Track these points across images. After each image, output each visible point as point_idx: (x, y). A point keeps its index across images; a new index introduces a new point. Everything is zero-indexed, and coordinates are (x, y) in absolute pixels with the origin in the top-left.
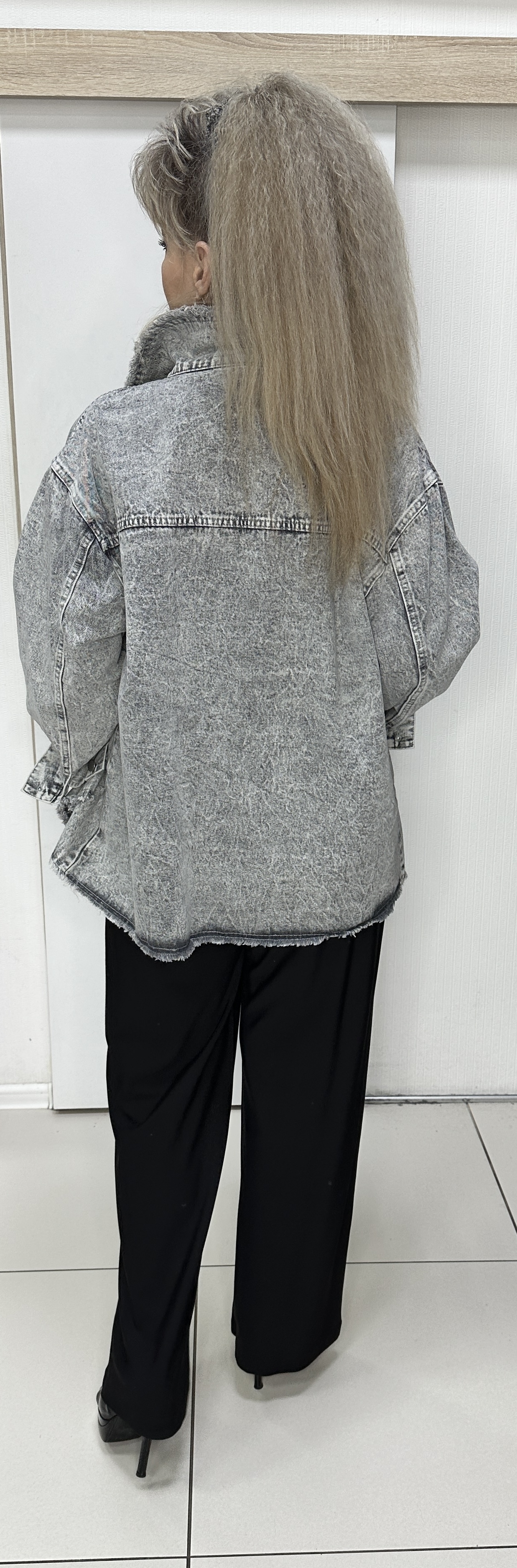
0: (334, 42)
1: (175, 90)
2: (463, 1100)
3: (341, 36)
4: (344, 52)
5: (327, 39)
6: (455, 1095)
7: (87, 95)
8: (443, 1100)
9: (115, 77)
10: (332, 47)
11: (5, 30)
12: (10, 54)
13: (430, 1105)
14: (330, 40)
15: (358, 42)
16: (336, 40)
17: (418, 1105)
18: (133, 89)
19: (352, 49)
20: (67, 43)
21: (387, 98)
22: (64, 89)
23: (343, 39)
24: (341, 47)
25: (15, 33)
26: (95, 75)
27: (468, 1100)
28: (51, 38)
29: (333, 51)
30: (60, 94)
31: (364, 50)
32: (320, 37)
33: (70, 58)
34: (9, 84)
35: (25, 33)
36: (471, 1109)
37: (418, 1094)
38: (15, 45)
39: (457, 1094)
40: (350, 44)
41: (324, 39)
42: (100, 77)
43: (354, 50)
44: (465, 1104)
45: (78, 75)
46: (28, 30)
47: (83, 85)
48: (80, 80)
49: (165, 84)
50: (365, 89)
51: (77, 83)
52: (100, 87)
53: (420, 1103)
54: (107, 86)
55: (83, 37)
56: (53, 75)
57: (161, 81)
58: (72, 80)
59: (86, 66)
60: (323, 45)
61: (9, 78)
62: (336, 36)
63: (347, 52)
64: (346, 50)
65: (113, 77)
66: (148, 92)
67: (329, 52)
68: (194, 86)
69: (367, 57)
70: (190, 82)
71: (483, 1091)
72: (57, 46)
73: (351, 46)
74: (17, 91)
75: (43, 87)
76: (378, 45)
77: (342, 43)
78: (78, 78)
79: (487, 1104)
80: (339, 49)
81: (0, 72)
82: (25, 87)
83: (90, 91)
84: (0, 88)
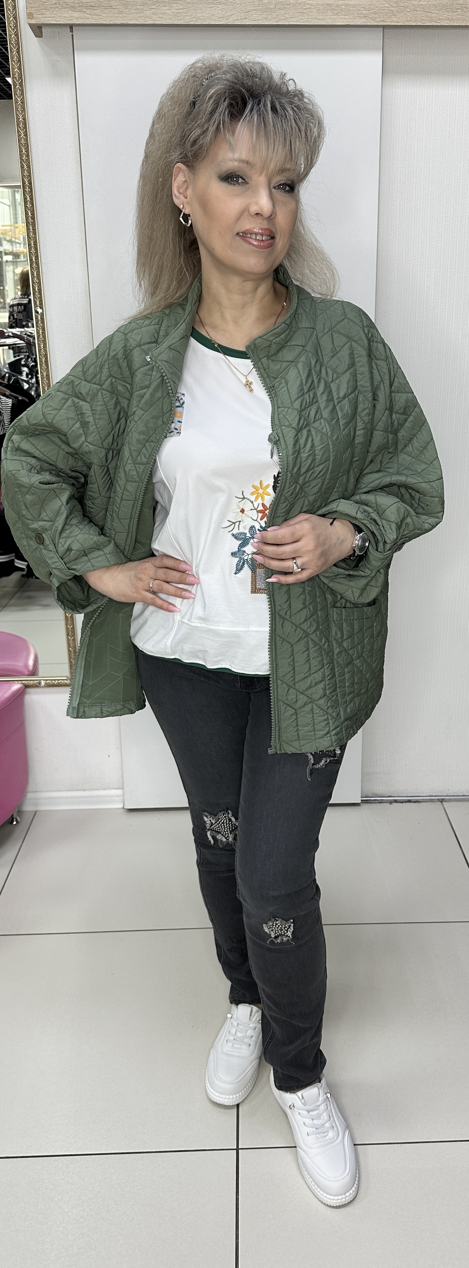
1: (213, 18)
2: (439, 799)
6: (432, 796)
7: (144, 23)
8: (423, 799)
9: (167, 8)
13: (412, 803)
17: (404, 804)
18: (181, 17)
21: (379, 22)
22: (127, 18)
26: (150, 7)
27: (443, 799)
30: (124, 22)
34: (84, 15)
36: (445, 806)
37: (404, 795)
39: (434, 795)
42: (155, 8)
44: (440, 803)
45: (138, 7)
47: (141, 15)
48: (139, 11)
49: (206, 13)
50: (362, 15)
51: (137, 13)
52: (155, 16)
53: (405, 802)
54: (161, 16)
56: (118, 7)
57: (202, 11)
58: (133, 11)
61: (84, 10)
65: (165, 8)
66: (192, 19)
68: (228, 14)
70: (225, 12)
71: (454, 793)
74: (90, 20)
75: (111, 17)
78: (138, 9)
79: (457, 802)
81: (77, 5)
82: (96, 17)
83: (147, 18)
84: (77, 18)
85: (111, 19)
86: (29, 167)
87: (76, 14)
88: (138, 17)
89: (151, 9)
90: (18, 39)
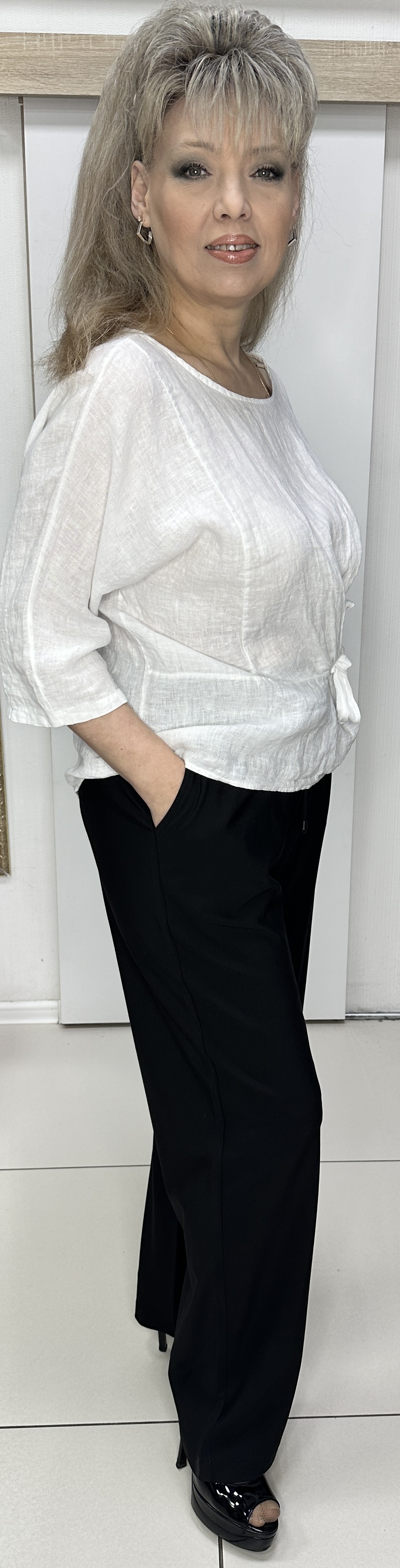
0: (335, 47)
3: (341, 42)
4: (343, 57)
5: (329, 45)
10: (333, 52)
11: (35, 35)
12: (40, 57)
14: (331, 45)
15: (356, 47)
16: (336, 46)
17: (397, 1021)
19: (350, 53)
20: (91, 47)
21: (382, 98)
22: (88, 89)
23: (343, 44)
24: (341, 52)
25: (44, 38)
28: (77, 42)
29: (333, 55)
30: (84, 93)
31: (362, 55)
32: (322, 43)
33: (95, 60)
34: (38, 84)
35: (53, 37)
37: (397, 1011)
38: (44, 48)
40: (349, 49)
41: (326, 45)
43: (352, 55)
46: (56, 35)
50: (363, 91)
55: (106, 41)
56: (78, 76)
58: (96, 81)
60: (325, 50)
62: (337, 42)
63: (346, 57)
64: (345, 55)
67: (330, 57)
69: (364, 61)
72: (83, 49)
73: (350, 51)
74: (46, 90)
76: (374, 50)
77: (342, 49)
80: (339, 54)
81: (30, 73)
82: (52, 87)
84: (28, 88)
85: (70, 89)
87: (28, 83)
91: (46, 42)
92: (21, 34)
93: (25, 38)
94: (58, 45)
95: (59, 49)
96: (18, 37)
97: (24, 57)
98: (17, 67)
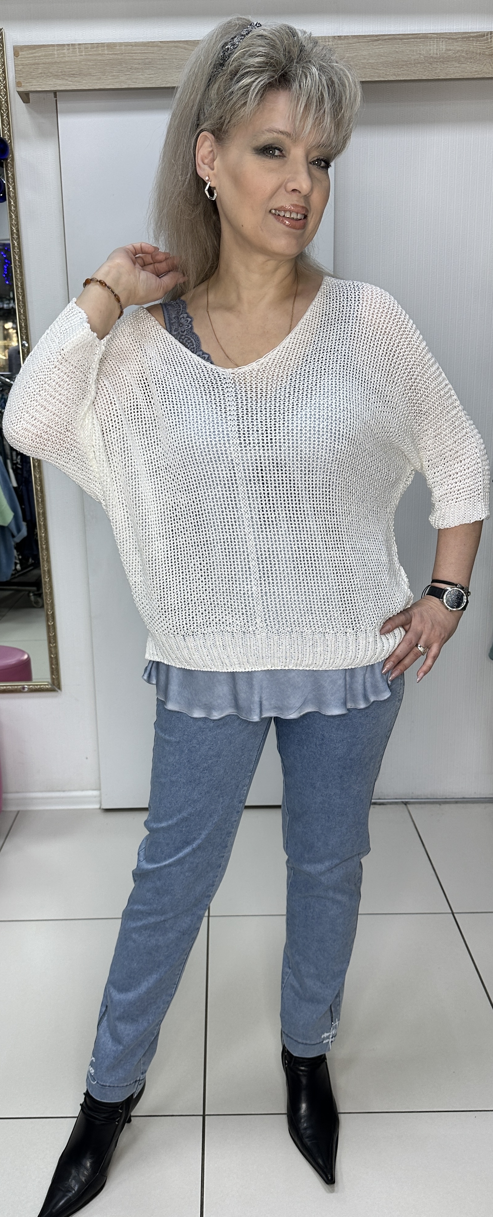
7: (119, 87)
9: (140, 74)
11: (64, 45)
12: (67, 62)
18: (151, 82)
20: (106, 52)
25: (71, 47)
26: (126, 73)
27: (407, 802)
28: (95, 49)
30: (102, 87)
33: (108, 62)
34: (66, 82)
35: (77, 47)
36: (410, 809)
38: (71, 55)
42: (129, 75)
45: (114, 73)
46: (79, 44)
47: (118, 80)
51: (113, 79)
52: (130, 81)
54: (135, 80)
55: (118, 47)
56: (96, 74)
58: (110, 77)
59: (119, 67)
61: (66, 78)
65: (138, 74)
72: (100, 54)
74: (72, 86)
78: (114, 76)
79: (420, 805)
81: (60, 74)
82: (78, 84)
83: (122, 84)
84: (60, 85)
85: (90, 85)
86: (17, 217)
87: (59, 82)
88: (114, 82)
89: (126, 75)
90: (8, 105)
91: (71, 50)
92: (53, 46)
93: (56, 48)
94: (80, 52)
95: (82, 55)
96: (51, 48)
97: (56, 62)
98: (51, 70)
